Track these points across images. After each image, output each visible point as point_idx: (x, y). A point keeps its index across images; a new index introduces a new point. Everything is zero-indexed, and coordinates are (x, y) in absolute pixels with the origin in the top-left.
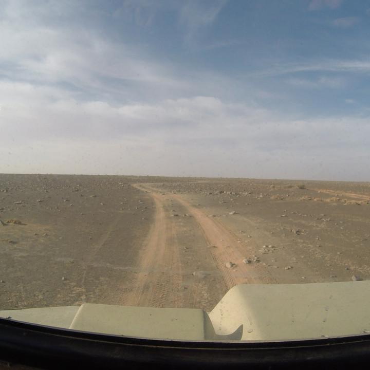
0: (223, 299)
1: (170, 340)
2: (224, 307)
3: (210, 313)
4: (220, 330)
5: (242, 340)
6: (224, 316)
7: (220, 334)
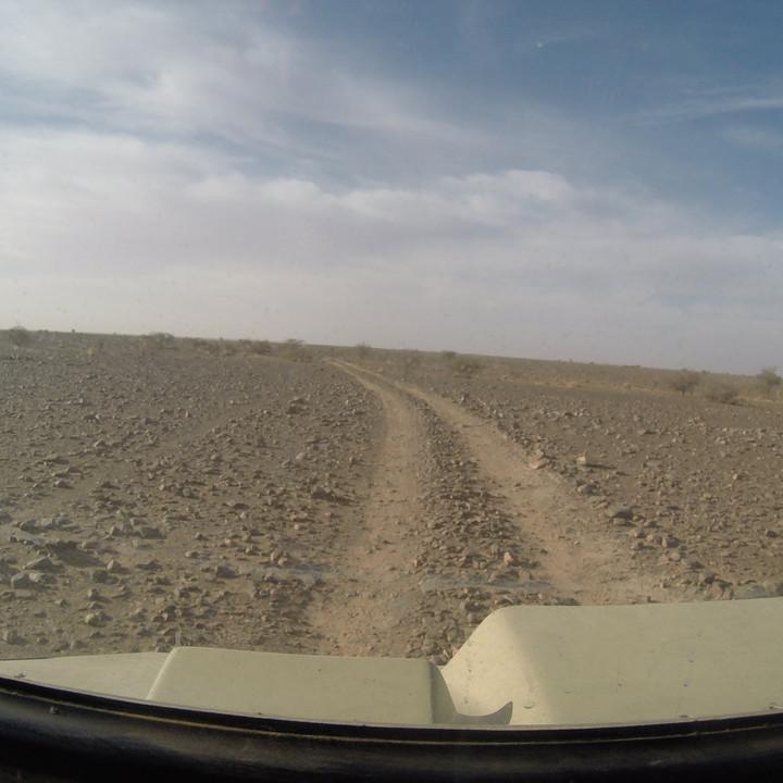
0: (471, 638)
1: (361, 725)
2: (475, 654)
3: (446, 667)
4: (466, 702)
5: (512, 723)
6: (472, 673)
7: (466, 713)
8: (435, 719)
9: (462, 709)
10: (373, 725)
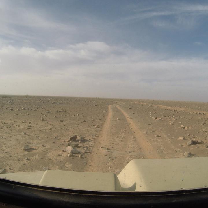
2: (126, 172)
3: (118, 175)
5: (136, 190)
6: (126, 177)
7: (124, 187)
8: (116, 189)
9: (123, 186)
10: (99, 191)
